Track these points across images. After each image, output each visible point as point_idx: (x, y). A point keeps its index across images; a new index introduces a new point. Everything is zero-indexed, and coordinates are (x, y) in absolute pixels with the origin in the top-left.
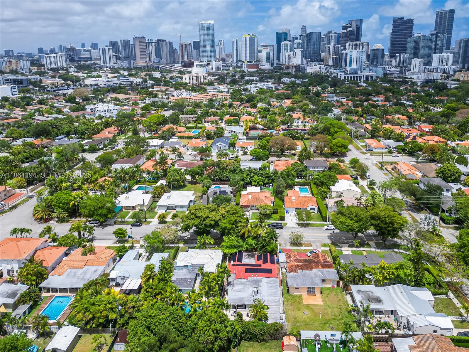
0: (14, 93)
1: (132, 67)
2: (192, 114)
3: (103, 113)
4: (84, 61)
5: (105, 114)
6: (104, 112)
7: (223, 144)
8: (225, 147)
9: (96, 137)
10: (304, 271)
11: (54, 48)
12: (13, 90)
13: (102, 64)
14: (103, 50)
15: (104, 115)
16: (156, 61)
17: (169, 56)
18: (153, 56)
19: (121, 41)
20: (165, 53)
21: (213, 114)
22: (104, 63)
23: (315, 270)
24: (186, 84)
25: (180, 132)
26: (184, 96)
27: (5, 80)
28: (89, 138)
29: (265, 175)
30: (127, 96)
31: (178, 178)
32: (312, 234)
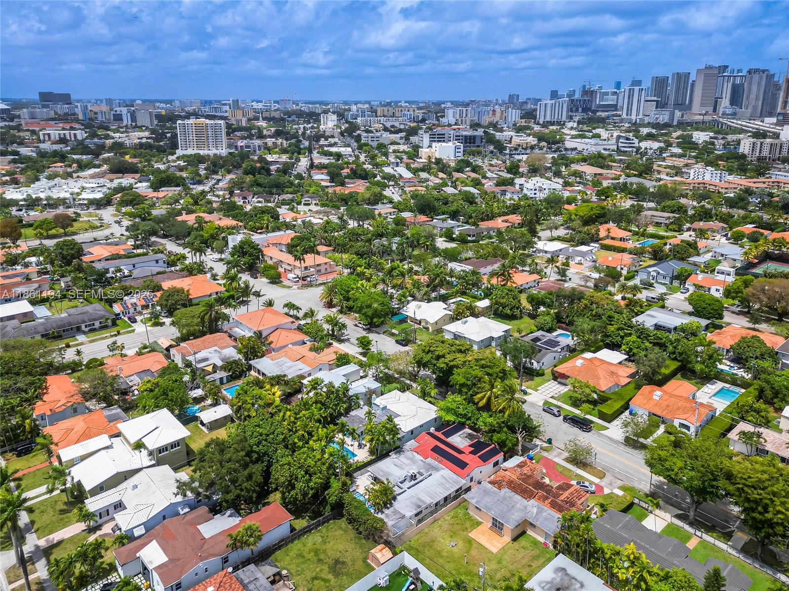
0: (457, 154)
1: (675, 123)
2: (673, 212)
3: (531, 192)
4: (603, 111)
5: (535, 194)
6: (534, 192)
7: (661, 272)
8: (665, 277)
9: (484, 225)
10: (513, 493)
11: (574, 91)
12: (457, 150)
13: (624, 116)
14: (630, 92)
15: (533, 196)
16: (729, 111)
17: (760, 103)
18: (725, 103)
19: (673, 74)
20: (753, 96)
21: (721, 218)
22: (627, 115)
23: (533, 502)
24: (744, 156)
25: (613, 238)
26: (707, 177)
27: (456, 136)
28: (475, 224)
29: (655, 339)
30: (599, 171)
31: (505, 300)
32: (626, 462)
